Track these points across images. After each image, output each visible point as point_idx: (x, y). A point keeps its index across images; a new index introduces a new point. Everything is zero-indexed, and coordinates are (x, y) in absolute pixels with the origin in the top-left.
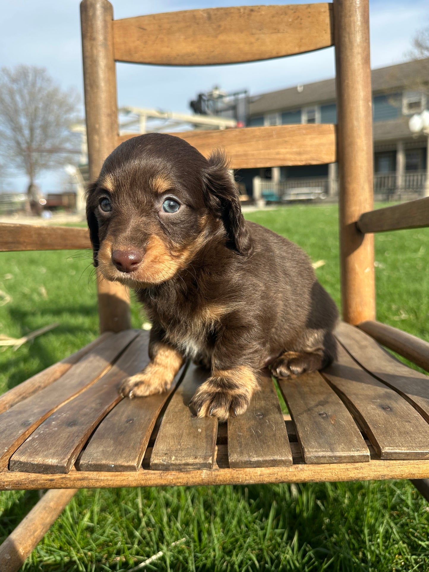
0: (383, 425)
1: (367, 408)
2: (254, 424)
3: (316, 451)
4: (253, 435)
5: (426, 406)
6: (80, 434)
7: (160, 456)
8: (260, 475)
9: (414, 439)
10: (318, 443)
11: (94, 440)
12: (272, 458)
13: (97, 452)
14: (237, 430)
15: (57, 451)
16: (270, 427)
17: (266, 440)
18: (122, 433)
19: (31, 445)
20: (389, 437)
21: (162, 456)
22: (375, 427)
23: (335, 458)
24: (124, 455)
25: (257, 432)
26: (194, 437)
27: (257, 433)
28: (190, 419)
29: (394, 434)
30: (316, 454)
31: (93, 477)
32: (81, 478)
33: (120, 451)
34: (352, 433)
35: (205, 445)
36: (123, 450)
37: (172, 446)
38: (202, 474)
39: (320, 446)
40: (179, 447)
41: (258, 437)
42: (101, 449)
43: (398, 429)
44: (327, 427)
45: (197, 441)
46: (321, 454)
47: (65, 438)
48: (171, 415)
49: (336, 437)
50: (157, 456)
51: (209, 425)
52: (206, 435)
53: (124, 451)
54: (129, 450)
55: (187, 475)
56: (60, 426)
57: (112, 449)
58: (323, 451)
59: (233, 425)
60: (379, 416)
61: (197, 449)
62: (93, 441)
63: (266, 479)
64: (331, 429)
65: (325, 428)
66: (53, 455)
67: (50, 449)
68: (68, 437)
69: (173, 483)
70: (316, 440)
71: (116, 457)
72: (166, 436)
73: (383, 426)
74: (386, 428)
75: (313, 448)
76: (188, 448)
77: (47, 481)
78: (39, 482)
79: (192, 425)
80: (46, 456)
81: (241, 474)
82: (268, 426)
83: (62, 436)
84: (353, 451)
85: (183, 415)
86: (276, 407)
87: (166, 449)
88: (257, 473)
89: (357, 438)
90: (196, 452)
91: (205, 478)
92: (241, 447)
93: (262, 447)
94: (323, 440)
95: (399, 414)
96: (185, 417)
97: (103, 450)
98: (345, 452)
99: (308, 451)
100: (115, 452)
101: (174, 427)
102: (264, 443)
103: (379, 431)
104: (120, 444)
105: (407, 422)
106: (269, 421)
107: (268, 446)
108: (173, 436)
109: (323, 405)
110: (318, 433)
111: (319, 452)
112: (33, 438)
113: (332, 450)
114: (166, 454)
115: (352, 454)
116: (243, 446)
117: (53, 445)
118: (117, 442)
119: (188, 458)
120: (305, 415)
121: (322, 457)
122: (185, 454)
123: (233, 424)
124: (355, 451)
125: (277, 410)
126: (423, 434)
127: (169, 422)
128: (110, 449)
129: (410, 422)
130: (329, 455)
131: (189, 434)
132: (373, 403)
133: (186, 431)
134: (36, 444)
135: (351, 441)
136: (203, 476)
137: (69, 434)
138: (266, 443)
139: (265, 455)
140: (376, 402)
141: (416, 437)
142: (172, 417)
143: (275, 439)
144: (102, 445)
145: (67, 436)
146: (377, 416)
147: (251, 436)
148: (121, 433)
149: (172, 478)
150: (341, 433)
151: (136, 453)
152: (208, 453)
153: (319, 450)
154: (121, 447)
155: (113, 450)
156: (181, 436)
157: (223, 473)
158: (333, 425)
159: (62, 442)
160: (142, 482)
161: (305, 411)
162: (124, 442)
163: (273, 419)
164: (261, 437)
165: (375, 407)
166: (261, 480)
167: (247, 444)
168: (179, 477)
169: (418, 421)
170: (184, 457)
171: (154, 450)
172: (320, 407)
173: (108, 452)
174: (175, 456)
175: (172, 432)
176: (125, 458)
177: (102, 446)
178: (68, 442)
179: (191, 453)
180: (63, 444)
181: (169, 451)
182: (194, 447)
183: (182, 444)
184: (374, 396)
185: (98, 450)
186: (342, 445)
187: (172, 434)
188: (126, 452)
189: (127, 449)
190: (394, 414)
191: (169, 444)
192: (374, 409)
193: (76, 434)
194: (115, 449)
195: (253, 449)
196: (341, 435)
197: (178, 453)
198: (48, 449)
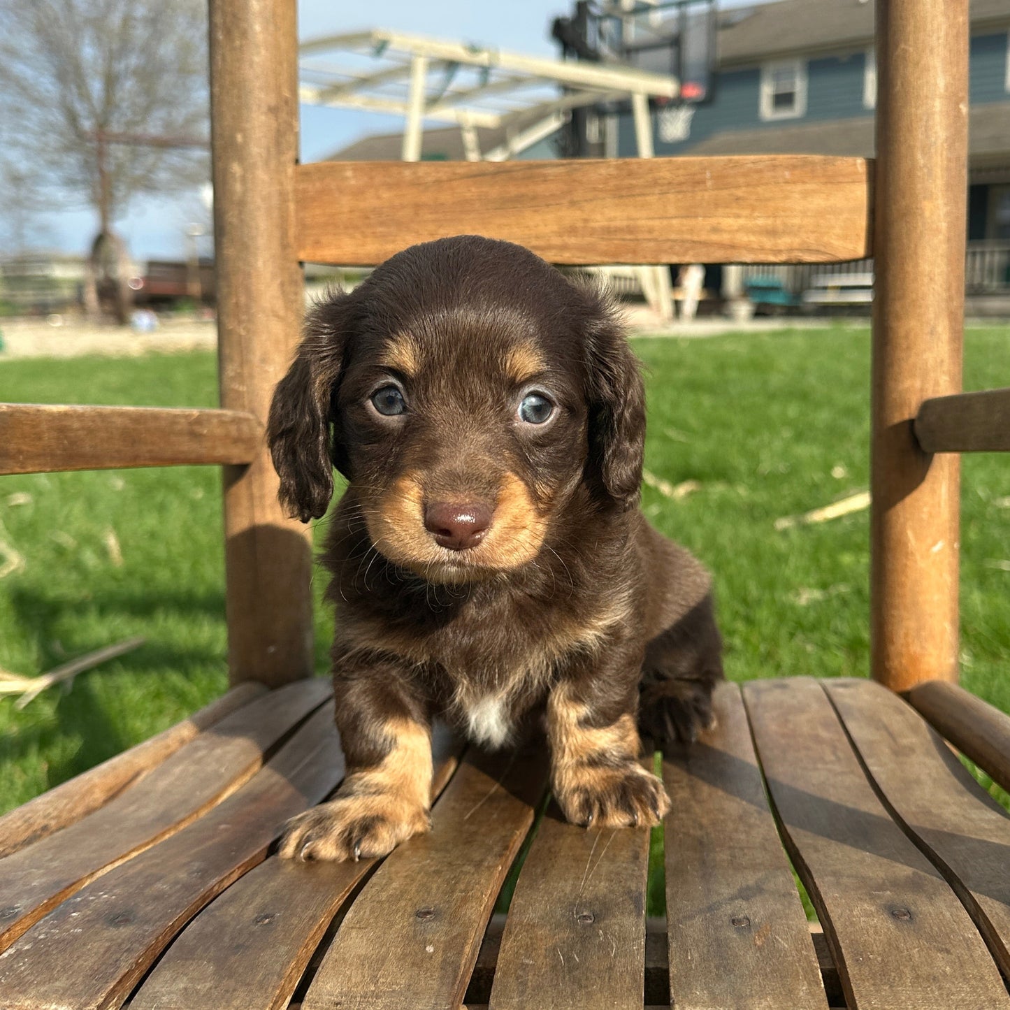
0: (879, 955)
1: (851, 911)
2: (568, 938)
4: (559, 967)
5: (1002, 914)
6: (136, 945)
9: (948, 995)
10: (711, 992)
11: (168, 961)
13: (169, 993)
14: (522, 951)
15: (72, 984)
16: (605, 946)
17: (587, 978)
18: (238, 947)
19: (11, 968)
20: (887, 988)
22: (857, 960)
25: (569, 959)
26: (413, 964)
27: (568, 963)
28: (411, 920)
29: (901, 978)
34: (798, 973)
35: (435, 984)
36: (234, 990)
37: (356, 985)
39: (714, 1001)
40: (373, 988)
41: (570, 971)
42: (182, 986)
43: (914, 968)
44: (742, 953)
45: (419, 975)
47: (96, 953)
48: (368, 910)
49: (759, 979)
51: (456, 938)
52: (444, 961)
53: (236, 994)
54: (250, 991)
56: (88, 923)
57: (208, 985)
59: (513, 940)
60: (876, 933)
61: (415, 994)
62: (165, 963)
64: (750, 958)
65: (736, 956)
66: (64, 995)
67: (57, 980)
68: (106, 952)
70: (706, 985)
72: (345, 961)
73: (879, 959)
74: (885, 964)
75: (696, 1004)
76: (394, 991)
79: (415, 936)
82: (600, 946)
83: (89, 950)
85: (397, 911)
86: (631, 897)
87: (340, 993)
89: (809, 984)
90: (411, 1003)
92: (522, 993)
93: (573, 996)
94: (724, 985)
95: (928, 930)
96: (400, 914)
97: (185, 989)
100: (215, 993)
101: (368, 940)
102: (581, 987)
103: (865, 970)
104: (231, 974)
105: (941, 950)
106: (605, 934)
107: (589, 995)
108: (363, 961)
109: (746, 899)
110: (717, 968)
116: (529, 991)
117: (64, 969)
118: (224, 970)
120: (697, 921)
122: (385, 1006)
123: (516, 936)
125: (632, 907)
126: (973, 982)
127: (360, 926)
128: (203, 987)
129: (948, 952)
131: (402, 957)
132: (872, 898)
133: (395, 951)
134: (22, 966)
135: (790, 991)
137: (107, 944)
138: (586, 987)
140: (879, 897)
141: (954, 990)
142: (368, 913)
143: (609, 978)
144: (186, 975)
145: (102, 951)
146: (871, 932)
147: (554, 968)
150: (773, 971)
151: (267, 998)
152: (441, 1005)
154: (232, 983)
155: (211, 988)
156: (383, 960)
158: (760, 949)
159: (89, 963)
161: (701, 911)
162: (240, 970)
163: (617, 927)
164: (577, 972)
165: (873, 909)
167: (539, 987)
169: (969, 949)
171: (310, 994)
172: (738, 902)
173: (197, 992)
175: (362, 952)
177: (185, 979)
178: (103, 964)
179: (397, 1003)
180: (91, 968)
181: (346, 996)
182: (408, 990)
183: (381, 980)
184: (880, 881)
185: (174, 988)
186: (766, 1000)
187: (359, 957)
188: (242, 995)
189: (244, 988)
190: (914, 930)
191: (349, 980)
192: (869, 915)
193: (124, 946)
194: (216, 988)
195: (550, 999)
196: (770, 976)
197: (368, 1002)
198: (52, 979)
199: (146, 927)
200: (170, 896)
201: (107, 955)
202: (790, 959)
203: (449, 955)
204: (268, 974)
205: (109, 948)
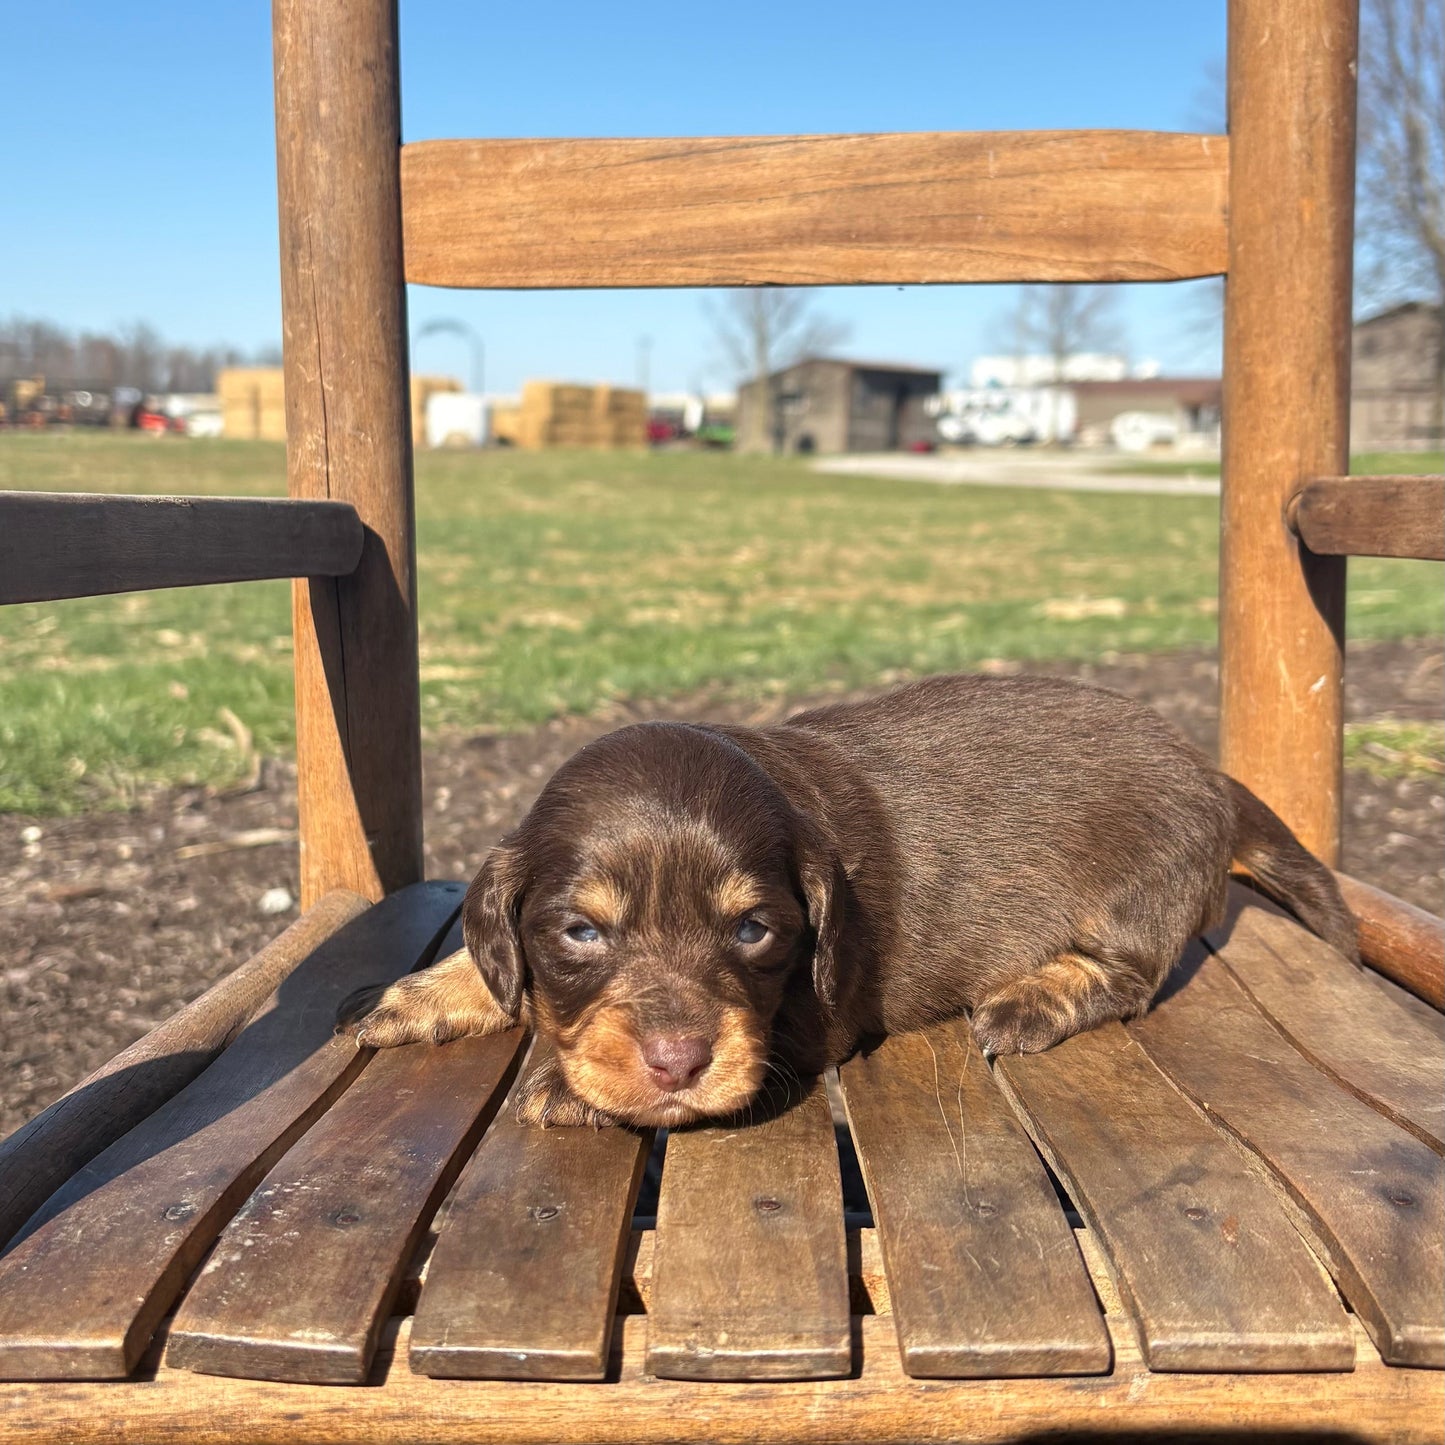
0: (1394, 1253)
1: (1337, 1197)
2: (973, 1236)
3: (1185, 1329)
4: (976, 1274)
6: (385, 1252)
7: (677, 1331)
8: (1001, 1418)
10: (1191, 1304)
11: (438, 1272)
12: (1044, 1347)
13: (460, 1314)
14: (919, 1255)
15: (321, 1304)
16: (1024, 1245)
17: (1019, 1288)
19: (227, 1286)
20: (1417, 1295)
21: (685, 1331)
22: (1369, 1261)
23: (1245, 1352)
24: (556, 1324)
25: (986, 1264)
26: (779, 1271)
27: (987, 1267)
29: (1430, 1282)
30: (1185, 1339)
31: (438, 1409)
32: (396, 1411)
33: (537, 1309)
34: (1294, 1276)
35: (815, 1294)
36: (547, 1307)
37: (712, 1299)
38: (809, 1409)
39: (1198, 1313)
40: (736, 1304)
41: (994, 1277)
42: (472, 1304)
43: (1442, 1269)
44: (1213, 1253)
45: (791, 1285)
46: (1200, 1338)
48: (687, 1200)
49: (1246, 1286)
50: (668, 1330)
51: (823, 1235)
52: (819, 1265)
53: (551, 1312)
54: (569, 1308)
55: (758, 1412)
56: (301, 1223)
57: (508, 1302)
58: (1207, 1329)
59: (902, 1241)
60: (1380, 1225)
61: (796, 1309)
62: (436, 1276)
64: (1226, 1259)
65: (1207, 1257)
66: (318, 1318)
67: (297, 1299)
68: (346, 1261)
69: (710, 1435)
70: (1182, 1296)
71: (527, 1328)
72: (686, 1269)
73: (1395, 1258)
74: (1404, 1264)
75: (1175, 1318)
76: (765, 1306)
77: (276, 1421)
78: (247, 1423)
79: (767, 1233)
80: (290, 1323)
81: (939, 1410)
82: (1020, 1246)
83: (322, 1258)
84: (1301, 1330)
85: (728, 1202)
86: (1034, 1182)
87: (693, 1310)
88: (990, 1409)
90: (795, 1322)
91: (818, 1423)
92: (939, 1307)
93: (1007, 1309)
94: (1205, 1293)
96: (733, 1206)
97: (479, 1308)
98: (1278, 1335)
99: (1161, 1328)
100: (522, 1313)
101: (705, 1240)
102: (1015, 1299)
103: (1383, 1275)
104: (532, 1286)
106: (1021, 1230)
107: (1030, 1309)
108: (709, 1268)
109: (1190, 1182)
110: (1188, 1271)
111: (1196, 1330)
112: (224, 1262)
113: (1237, 1327)
114: (696, 1324)
115: (1298, 1339)
116: (947, 1306)
117: (301, 1284)
118: (521, 1283)
119: (771, 1337)
120: (1136, 1211)
121: (1205, 1347)
122: (759, 1327)
123: (903, 1234)
124: (1307, 1331)
127: (687, 1223)
128: (503, 1305)
130: (1226, 1340)
131: (761, 1263)
132: (1357, 1179)
133: (748, 1254)
134: (241, 1281)
135: (1294, 1301)
136: (813, 1417)
137: (344, 1250)
138: (1021, 1298)
139: (1023, 1335)
140: (1364, 1178)
142: (689, 1205)
143: (1048, 1285)
144: (472, 1290)
145: (340, 1259)
146: (1372, 1223)
147: (970, 1274)
148: (527, 1252)
149: (706, 1419)
150: (1261, 1275)
151: (595, 1316)
152: (835, 1322)
153: (1196, 1325)
154: (539, 1299)
155: (513, 1306)
156: (735, 1266)
157: (879, 1406)
158: (1234, 1245)
159: (332, 1274)
160: (606, 1430)
161: (1136, 1200)
162: (544, 1281)
163: (1033, 1221)
164: (1003, 1279)
165: (1363, 1193)
167: (958, 1301)
168: (730, 1416)
170: (754, 1334)
172: (1183, 1187)
173: (498, 1312)
174: (727, 1331)
175: (703, 1255)
176: (560, 1332)
177: (473, 1295)
178: (350, 1276)
179: (776, 1322)
180: (337, 1283)
181: (703, 1314)
182: (784, 1304)
183: (743, 1293)
184: (1355, 1157)
185: (463, 1307)
186: (1265, 1312)
187: (702, 1263)
188: (560, 1313)
189: (559, 1305)
190: (1425, 1220)
191: (701, 1294)
192: (1362, 1202)
193: (366, 1252)
194: (520, 1305)
195: (980, 1314)
196: (1260, 1280)
197: (735, 1321)
198: (288, 1300)
199: (386, 1229)
201: (351, 1264)
202: (1279, 1258)
203: (823, 1258)
204: (584, 1285)
205: (347, 1258)
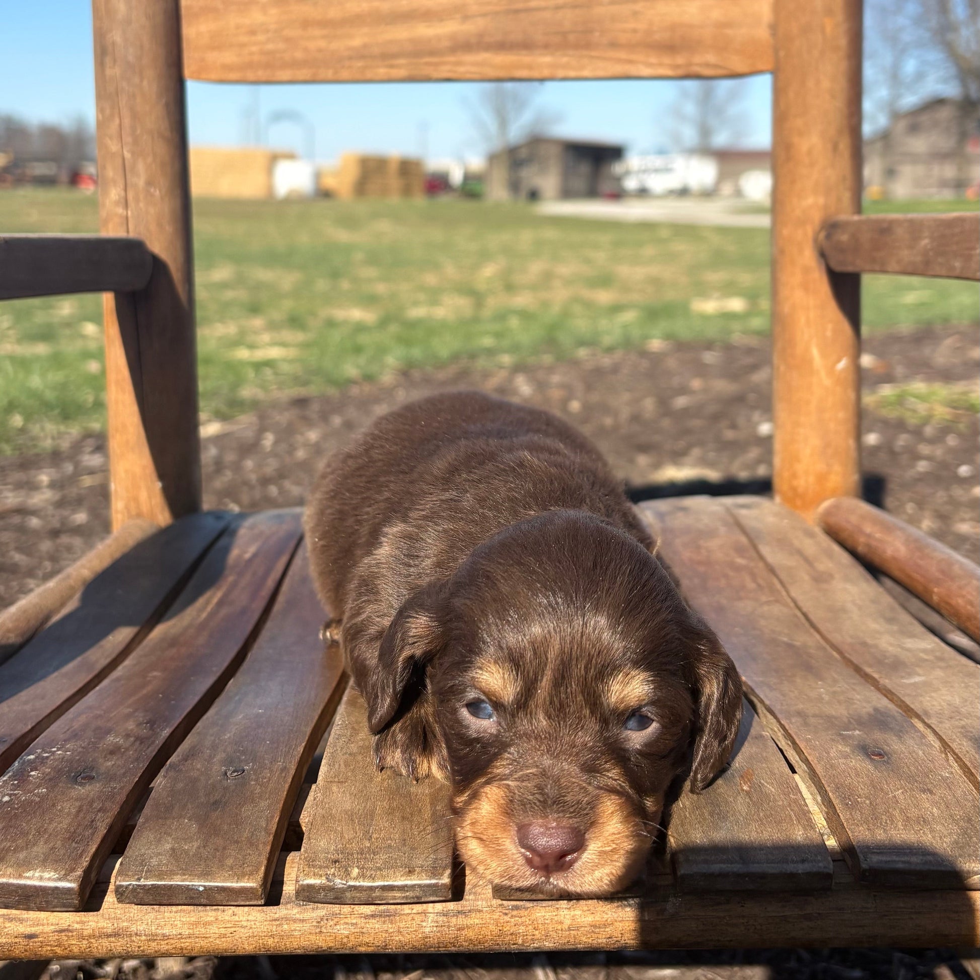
0: (866, 798)
1: (828, 753)
5: (973, 752)
6: (108, 804)
7: (321, 867)
8: (570, 929)
9: (941, 837)
11: (147, 821)
13: (158, 854)
15: (52, 849)
18: (215, 803)
20: (881, 830)
21: (327, 867)
22: (847, 804)
23: (750, 878)
24: (229, 862)
26: (403, 818)
29: (892, 822)
30: (706, 868)
31: (141, 928)
32: (109, 931)
33: (216, 850)
34: (791, 817)
35: (431, 839)
36: (224, 848)
37: (350, 841)
38: (424, 924)
40: (367, 844)
42: (168, 846)
43: (902, 811)
44: (731, 799)
45: (411, 829)
46: (717, 868)
47: (69, 814)
48: (341, 762)
49: (755, 825)
50: (314, 866)
52: (434, 814)
53: (227, 852)
54: (241, 849)
55: (385, 927)
57: (196, 844)
58: (722, 861)
60: (857, 775)
61: (413, 849)
62: (144, 823)
63: (584, 939)
64: (741, 804)
65: (727, 802)
66: (47, 861)
67: (34, 845)
68: (79, 811)
69: (349, 945)
70: (705, 834)
71: (207, 866)
72: (333, 817)
73: (868, 802)
74: (873, 806)
76: (390, 846)
77: (18, 940)
80: (26, 864)
81: (523, 924)
83: (60, 811)
84: (793, 862)
87: (336, 851)
88: (561, 923)
89: (805, 829)
90: (410, 859)
91: (431, 934)
94: (722, 833)
95: (906, 769)
97: (173, 849)
98: (775, 865)
99: (687, 860)
100: (205, 853)
101: (351, 794)
103: (858, 815)
104: (216, 832)
105: (924, 791)
108: (351, 816)
110: (711, 814)
111: (713, 862)
113: (744, 859)
114: (336, 862)
115: (791, 868)
117: (40, 832)
118: (207, 828)
119: (392, 872)
121: (720, 875)
122: (385, 862)
124: (797, 862)
128: (192, 847)
129: (931, 792)
130: (735, 870)
131: (391, 812)
132: (844, 738)
133: (381, 805)
136: (427, 930)
137: (77, 804)
140: (850, 737)
142: (343, 766)
144: (169, 835)
145: (73, 811)
146: (853, 774)
149: (346, 932)
150: (766, 817)
151: (260, 855)
152: (441, 859)
153: (713, 858)
154: (219, 841)
155: (199, 848)
156: (370, 816)
157: (477, 921)
158: (748, 793)
159: (63, 826)
160: (270, 942)
162: (225, 827)
165: (848, 749)
166: (572, 940)
168: (364, 930)
169: (950, 789)
170: (380, 869)
173: (186, 852)
174: (358, 867)
175: (348, 806)
176: (231, 868)
177: (170, 839)
178: (79, 825)
179: (396, 859)
180: (67, 831)
181: (342, 853)
182: (404, 845)
183: (375, 836)
184: (846, 720)
185: (160, 849)
187: (346, 812)
188: (233, 853)
189: (234, 846)
190: (892, 771)
191: (342, 836)
192: (846, 757)
193: (95, 805)
194: (204, 847)
197: (365, 859)
198: (28, 845)
199: (113, 785)
200: (127, 749)
201: (81, 815)
202: (780, 803)
204: (255, 830)
205: (80, 810)
